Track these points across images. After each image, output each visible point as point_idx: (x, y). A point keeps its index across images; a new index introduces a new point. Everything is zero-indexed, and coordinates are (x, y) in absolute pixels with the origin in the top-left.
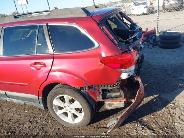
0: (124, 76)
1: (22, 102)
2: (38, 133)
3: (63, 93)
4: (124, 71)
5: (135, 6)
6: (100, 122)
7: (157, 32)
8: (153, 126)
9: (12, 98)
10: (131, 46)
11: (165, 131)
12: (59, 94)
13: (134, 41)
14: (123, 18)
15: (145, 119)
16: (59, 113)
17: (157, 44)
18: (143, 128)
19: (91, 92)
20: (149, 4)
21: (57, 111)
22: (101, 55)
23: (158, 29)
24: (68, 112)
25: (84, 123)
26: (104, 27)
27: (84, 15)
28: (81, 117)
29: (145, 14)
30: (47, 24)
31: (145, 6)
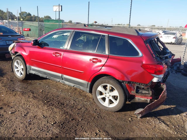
0: (155, 80)
1: (72, 85)
2: (81, 108)
3: (108, 83)
4: (156, 76)
5: (164, 34)
6: (127, 112)
7: (182, 62)
8: (168, 123)
9: (65, 81)
10: (164, 61)
11: (177, 127)
12: (105, 83)
13: (165, 59)
14: (158, 42)
15: (162, 118)
16: (99, 97)
17: (180, 72)
18: (160, 122)
19: (129, 87)
20: (178, 35)
21: (98, 96)
22: (142, 62)
23: (183, 59)
24: (107, 98)
25: (117, 108)
26: (148, 44)
27: (136, 34)
28: (116, 103)
29: (172, 44)
30: (108, 35)
31: (174, 36)
